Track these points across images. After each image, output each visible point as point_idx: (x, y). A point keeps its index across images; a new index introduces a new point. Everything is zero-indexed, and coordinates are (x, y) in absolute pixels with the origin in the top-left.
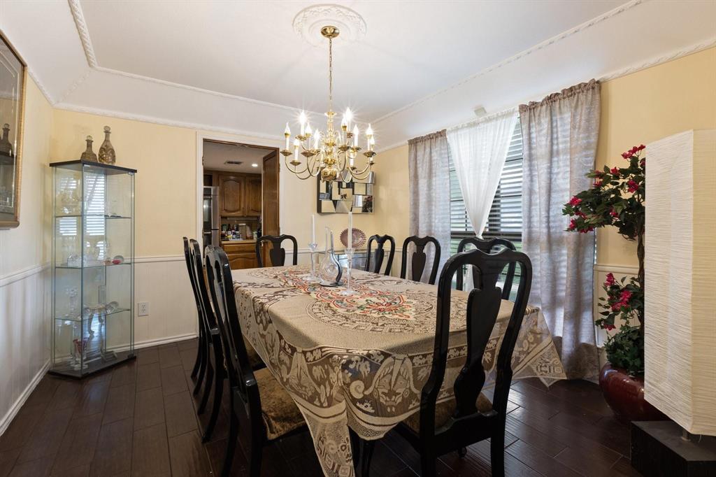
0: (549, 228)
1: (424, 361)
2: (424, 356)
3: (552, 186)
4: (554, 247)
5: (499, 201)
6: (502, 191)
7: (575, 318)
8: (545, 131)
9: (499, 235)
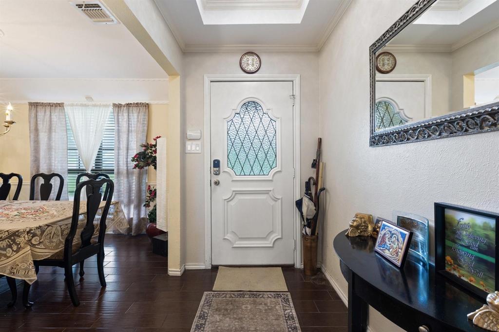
0: (127, 166)
1: (66, 227)
2: (66, 225)
3: (129, 146)
4: (130, 176)
5: (101, 152)
6: (103, 146)
7: (138, 208)
8: (125, 120)
9: (101, 170)
